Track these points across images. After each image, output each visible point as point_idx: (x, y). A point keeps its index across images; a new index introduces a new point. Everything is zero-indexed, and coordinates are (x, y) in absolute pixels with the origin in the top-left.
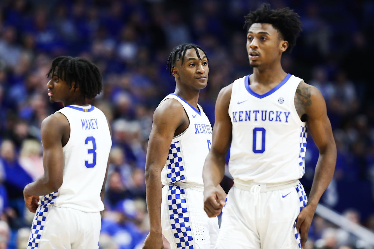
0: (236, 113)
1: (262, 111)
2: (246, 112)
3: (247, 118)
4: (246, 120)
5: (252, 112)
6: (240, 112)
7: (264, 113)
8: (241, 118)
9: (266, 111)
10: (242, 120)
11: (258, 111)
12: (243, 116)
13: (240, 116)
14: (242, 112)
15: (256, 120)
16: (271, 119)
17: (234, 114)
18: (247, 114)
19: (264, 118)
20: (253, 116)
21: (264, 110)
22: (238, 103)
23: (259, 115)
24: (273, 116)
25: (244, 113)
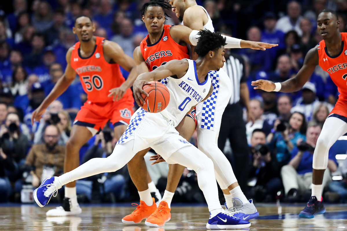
0: (185, 83)
1: (195, 92)
2: (189, 86)
3: (188, 91)
4: (186, 91)
5: (191, 89)
6: (187, 84)
7: (196, 93)
8: (185, 88)
9: (197, 93)
10: (185, 89)
11: (194, 90)
12: (187, 88)
13: (185, 86)
14: (188, 85)
15: (191, 94)
16: (196, 98)
17: (183, 83)
18: (189, 88)
19: (194, 96)
20: (191, 91)
21: (196, 92)
22: (188, 79)
23: (193, 93)
24: (198, 97)
25: (188, 87)
